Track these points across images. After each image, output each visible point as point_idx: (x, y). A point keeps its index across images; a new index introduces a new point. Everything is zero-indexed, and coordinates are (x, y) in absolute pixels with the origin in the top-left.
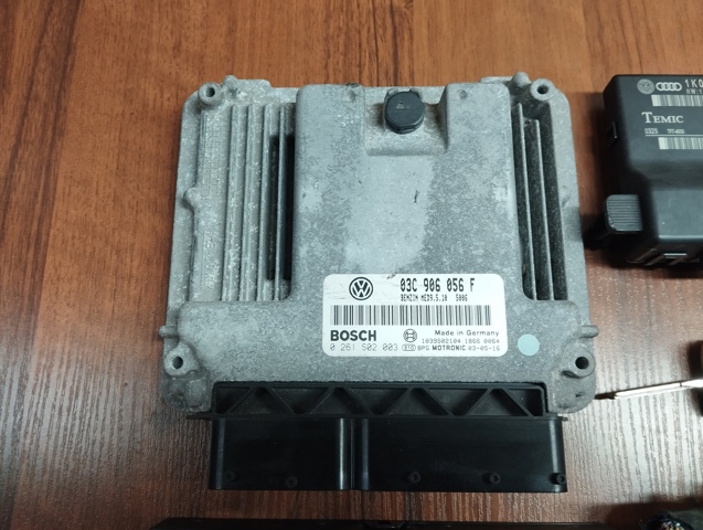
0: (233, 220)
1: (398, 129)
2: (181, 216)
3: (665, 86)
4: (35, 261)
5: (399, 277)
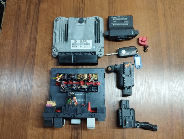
0: (60, 34)
1: (81, 23)
2: (54, 34)
3: (115, 17)
5: (80, 40)
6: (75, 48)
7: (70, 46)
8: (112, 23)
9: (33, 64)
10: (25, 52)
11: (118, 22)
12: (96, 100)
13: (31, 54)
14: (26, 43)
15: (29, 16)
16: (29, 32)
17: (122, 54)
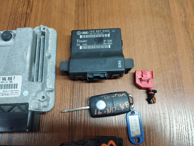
3: (84, 33)
8: (78, 45)
17: (98, 110)
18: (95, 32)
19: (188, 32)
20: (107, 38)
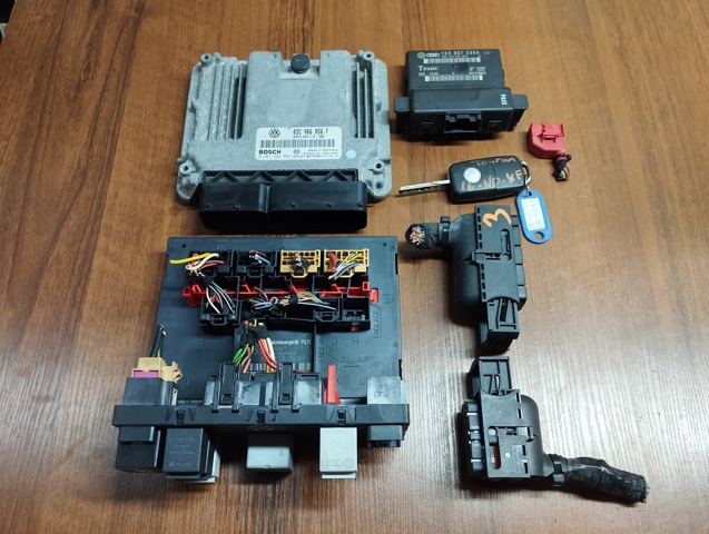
0: (215, 112)
1: (297, 72)
2: (189, 116)
3: (430, 55)
4: (112, 142)
5: (292, 129)
6: (271, 157)
7: (254, 149)
8: (421, 74)
9: (92, 233)
10: (64, 184)
11: (443, 69)
12: (360, 364)
13: (87, 192)
14: (72, 154)
15: (96, 60)
16: (90, 112)
17: (467, 182)
18: (452, 54)
19: (627, 65)
20: (476, 64)
